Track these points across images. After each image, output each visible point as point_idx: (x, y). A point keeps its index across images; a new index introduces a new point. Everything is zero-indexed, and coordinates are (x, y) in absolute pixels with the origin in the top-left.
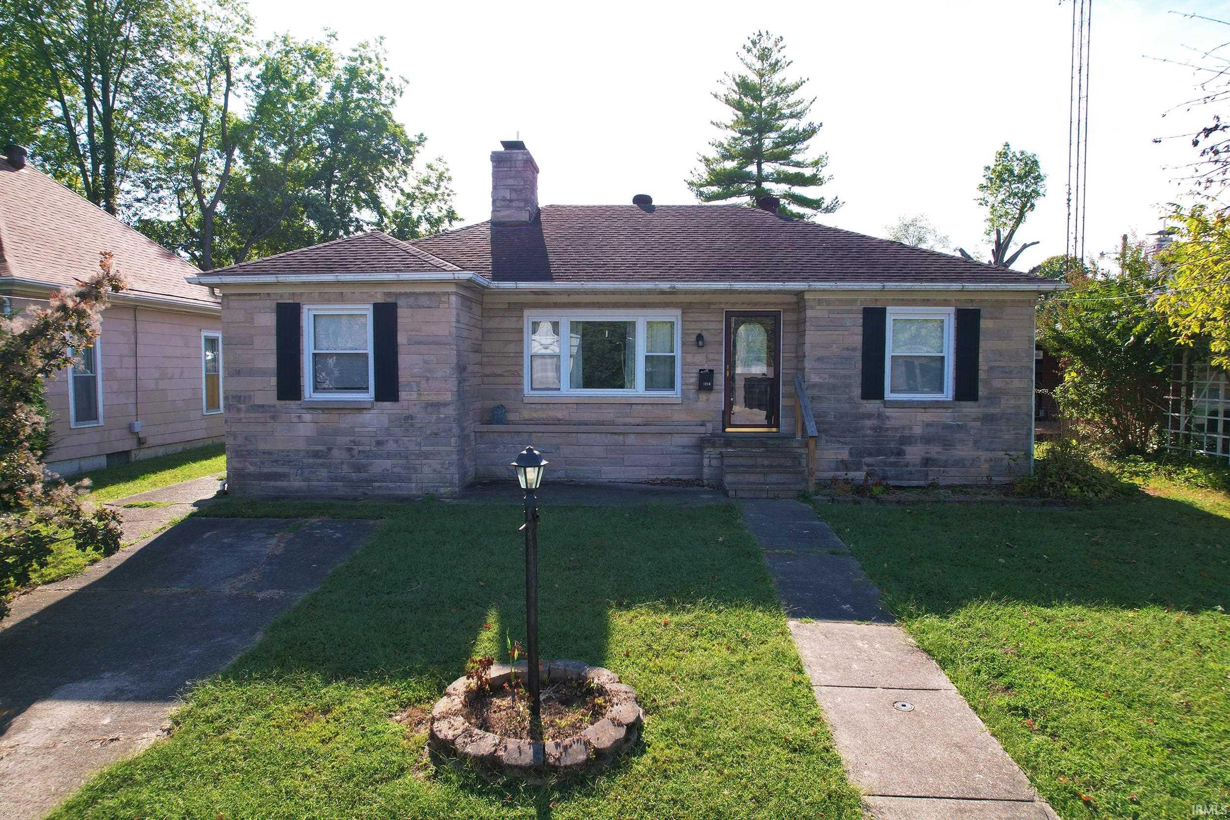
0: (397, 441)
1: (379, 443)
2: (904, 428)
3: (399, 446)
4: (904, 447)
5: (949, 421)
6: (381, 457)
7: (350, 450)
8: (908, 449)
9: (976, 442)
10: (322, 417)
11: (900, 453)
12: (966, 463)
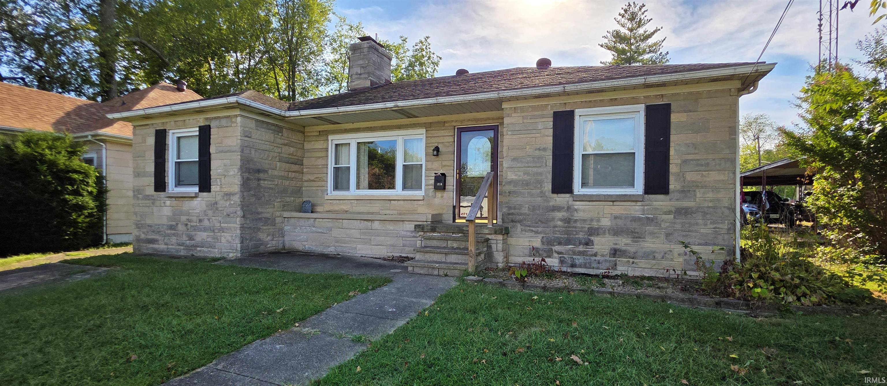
0: (209, 220)
1: (200, 221)
2: (592, 220)
3: (210, 223)
4: (592, 238)
5: (639, 214)
6: (201, 230)
7: (186, 225)
8: (596, 239)
9: (668, 235)
10: (174, 202)
11: (588, 243)
12: (657, 255)
